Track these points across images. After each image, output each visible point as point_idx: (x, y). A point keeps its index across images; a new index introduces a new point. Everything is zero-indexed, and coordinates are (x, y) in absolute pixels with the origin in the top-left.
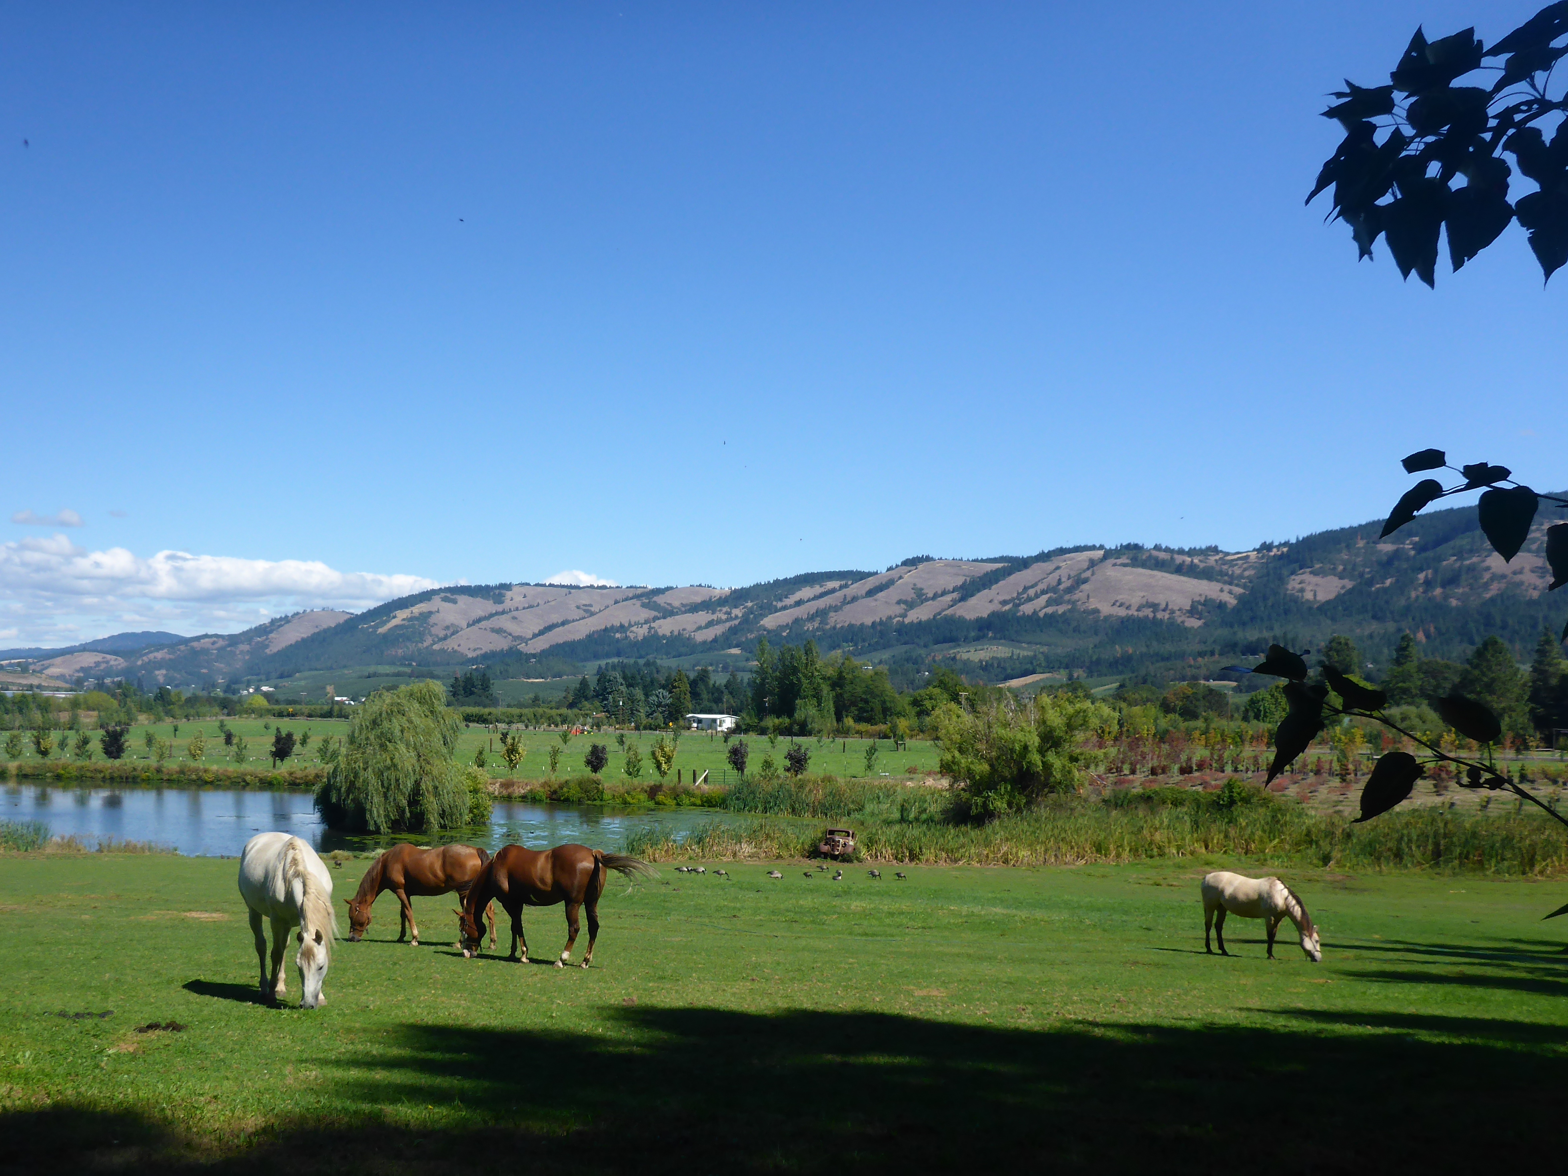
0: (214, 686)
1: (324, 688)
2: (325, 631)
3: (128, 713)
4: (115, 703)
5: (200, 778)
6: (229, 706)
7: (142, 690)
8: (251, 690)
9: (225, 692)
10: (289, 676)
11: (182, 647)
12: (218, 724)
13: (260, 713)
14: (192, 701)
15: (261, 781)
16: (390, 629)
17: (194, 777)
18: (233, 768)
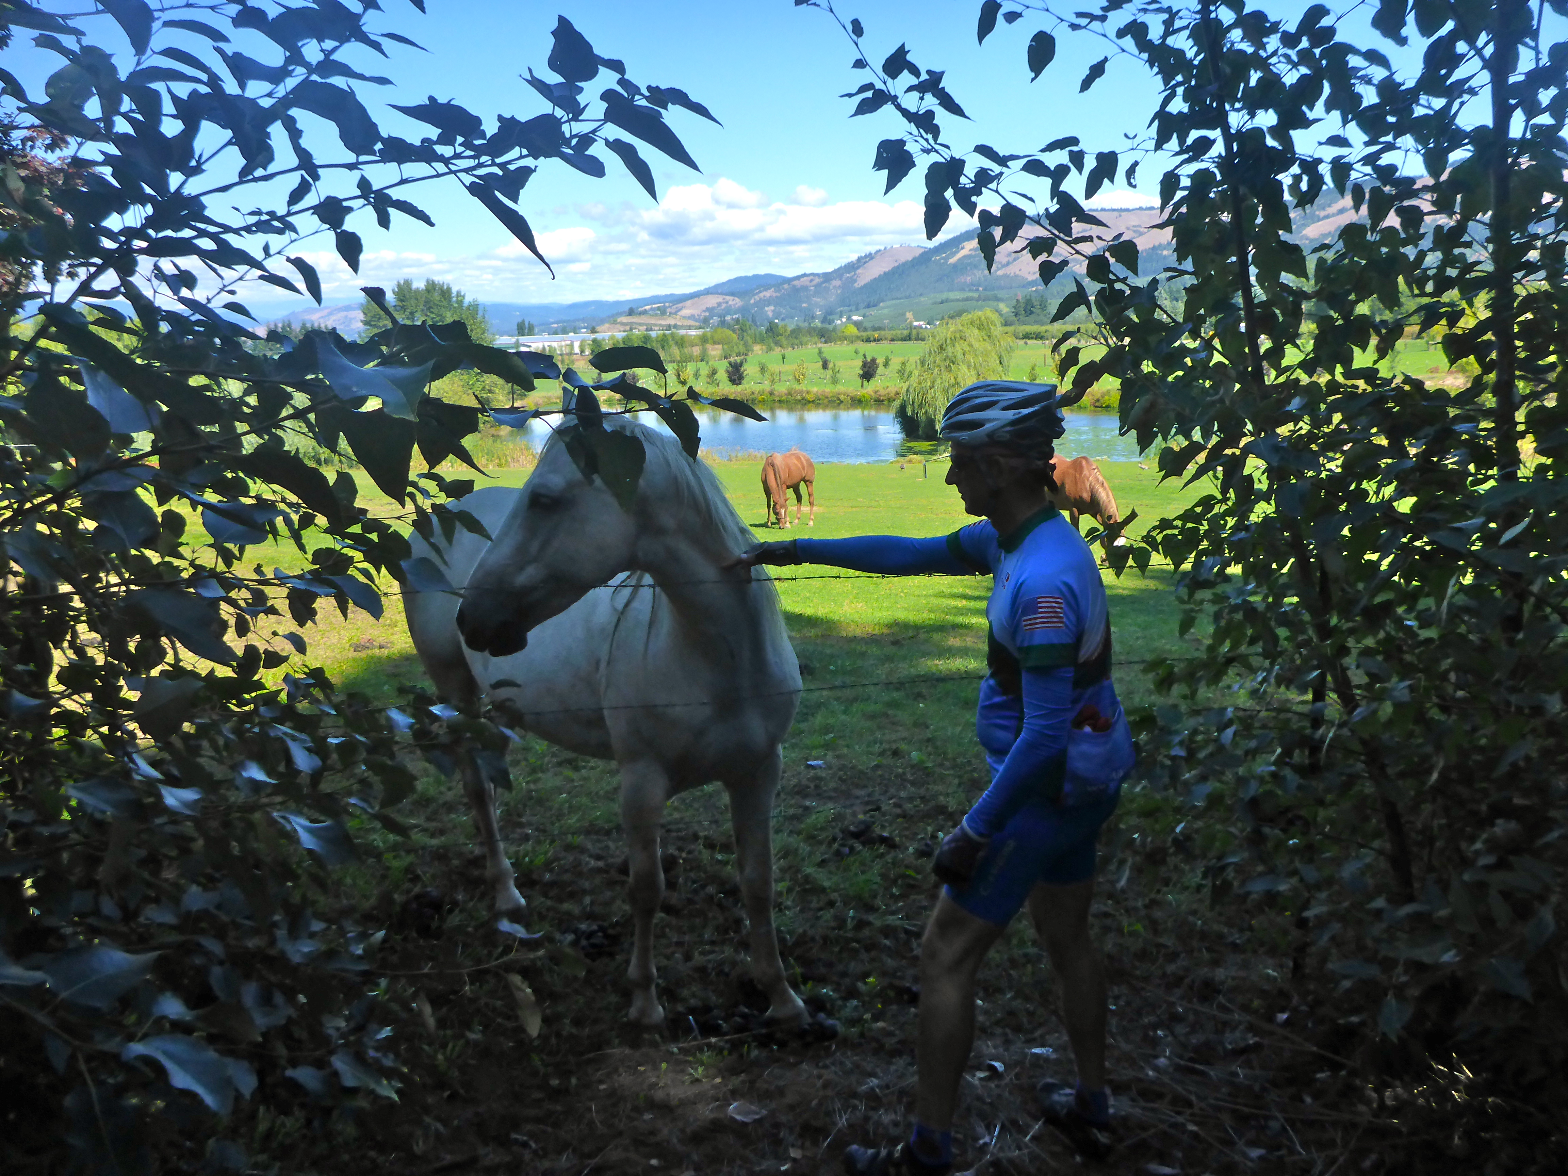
0: (813, 318)
1: (904, 314)
2: (904, 264)
3: (746, 345)
4: (735, 336)
5: (803, 399)
6: (826, 335)
7: (756, 325)
8: (844, 320)
9: (823, 322)
10: (875, 306)
11: (786, 286)
12: (817, 351)
13: (852, 340)
14: (796, 333)
15: (853, 399)
16: (960, 259)
17: (799, 397)
18: (830, 389)
